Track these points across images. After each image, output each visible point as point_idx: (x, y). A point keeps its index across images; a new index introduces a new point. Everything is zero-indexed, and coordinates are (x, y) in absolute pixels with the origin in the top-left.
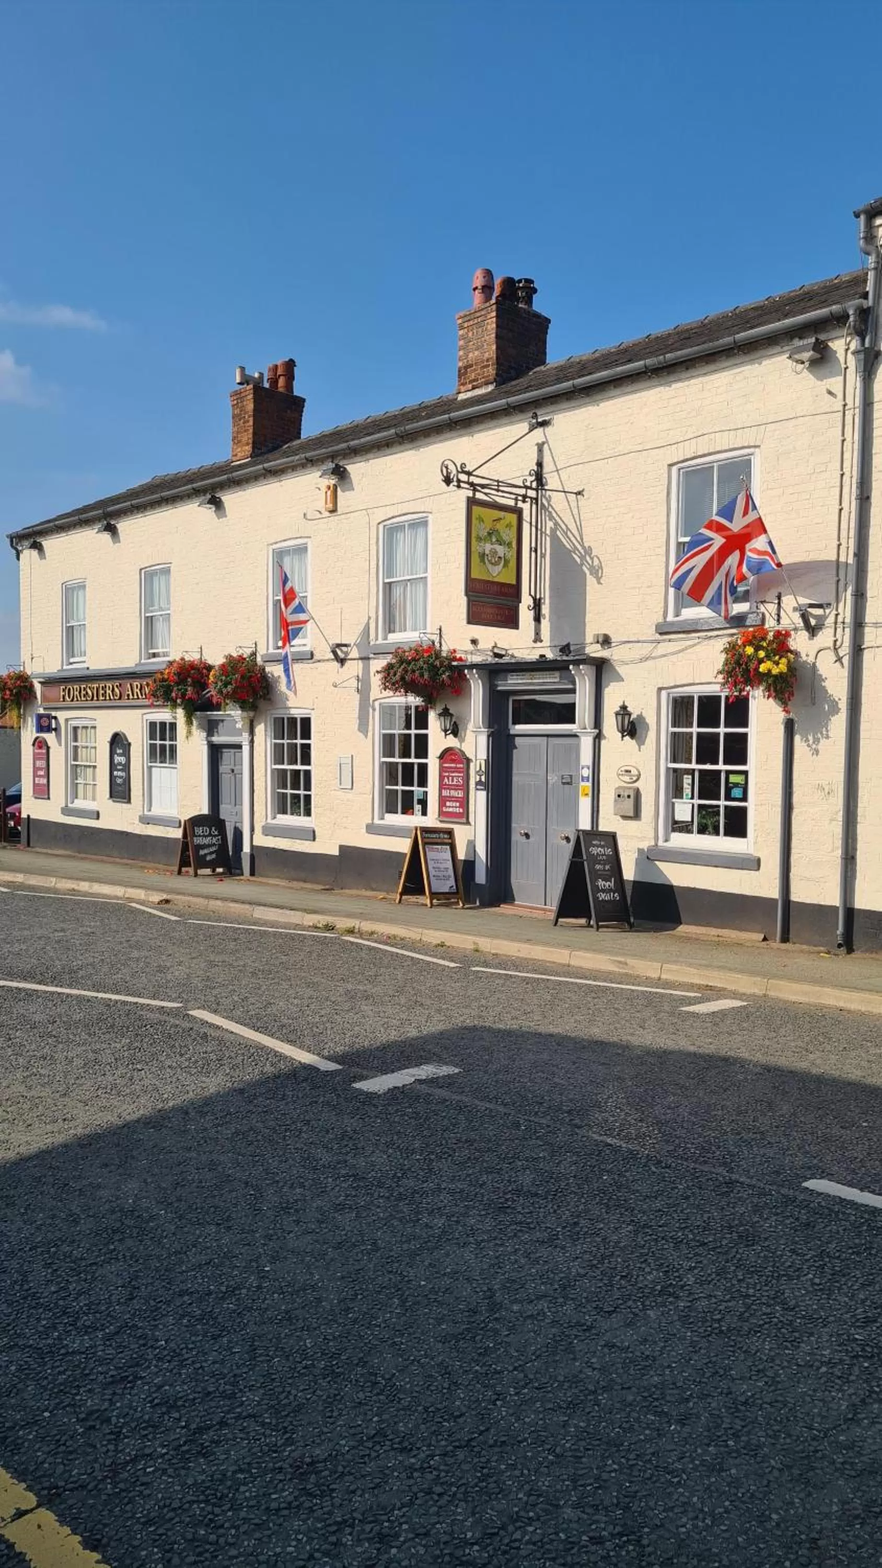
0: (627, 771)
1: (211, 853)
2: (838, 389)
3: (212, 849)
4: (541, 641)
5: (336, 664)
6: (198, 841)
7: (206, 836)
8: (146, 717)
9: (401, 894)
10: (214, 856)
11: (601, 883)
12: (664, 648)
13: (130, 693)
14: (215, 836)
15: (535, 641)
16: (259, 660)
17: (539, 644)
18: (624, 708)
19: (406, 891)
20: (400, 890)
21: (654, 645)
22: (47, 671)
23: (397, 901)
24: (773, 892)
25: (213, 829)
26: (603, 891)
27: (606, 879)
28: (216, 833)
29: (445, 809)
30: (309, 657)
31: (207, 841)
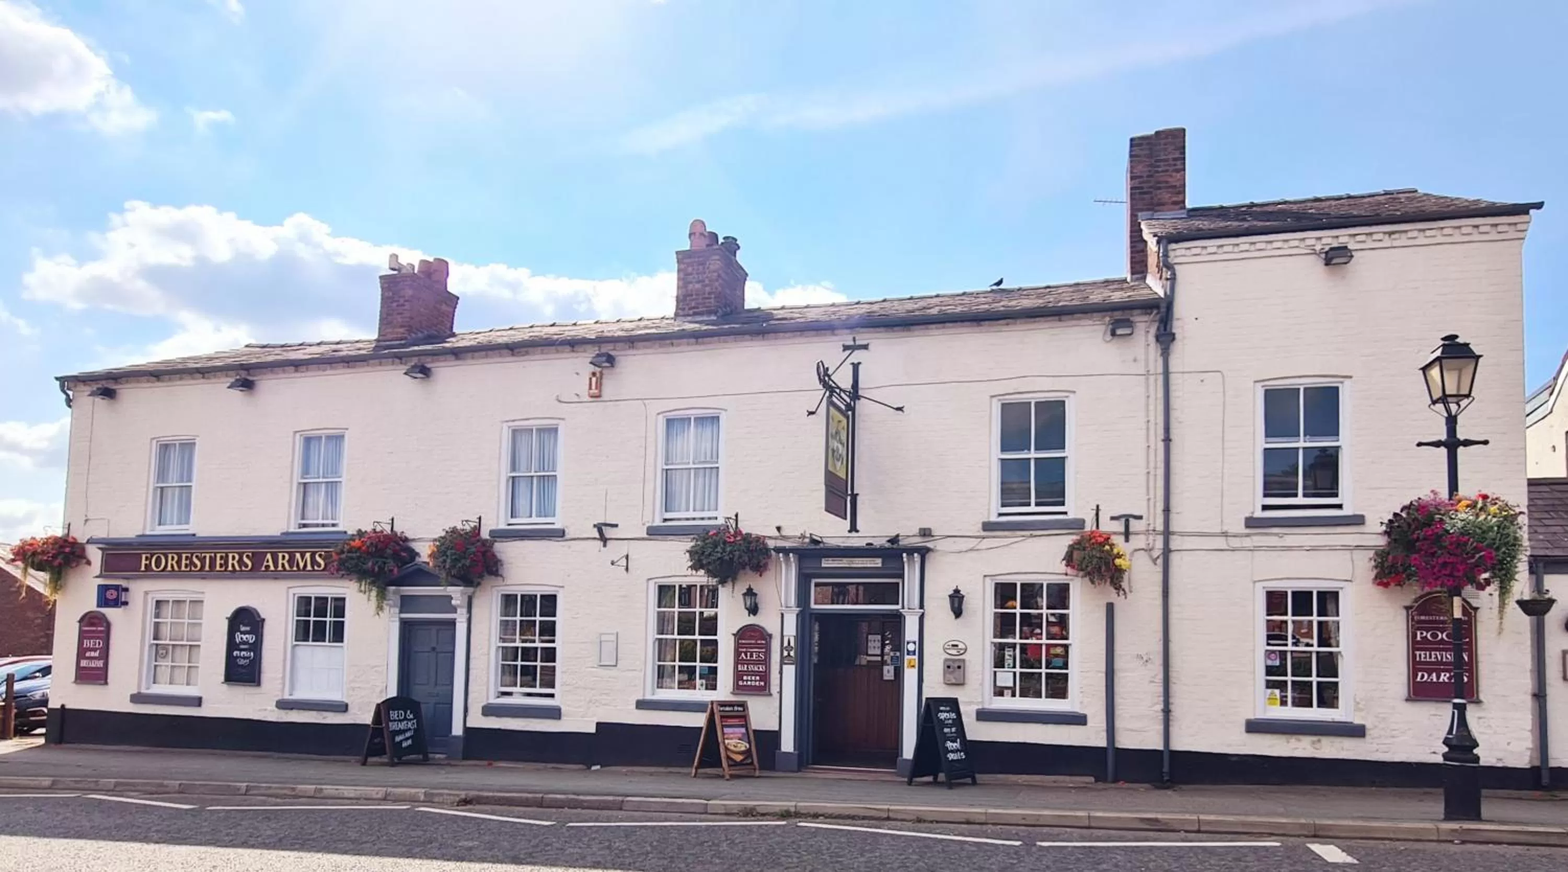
0: (953, 646)
1: (407, 739)
2: (1141, 357)
3: (408, 734)
4: (857, 531)
5: (600, 543)
6: (393, 726)
7: (400, 721)
8: (292, 591)
9: (697, 768)
10: (410, 742)
11: (949, 745)
12: (986, 543)
13: (271, 563)
14: (411, 720)
15: (850, 531)
16: (485, 534)
17: (854, 534)
18: (957, 591)
19: (702, 764)
20: (696, 764)
21: (979, 540)
22: (112, 536)
23: (693, 775)
24: (1102, 742)
25: (409, 712)
26: (952, 751)
27: (954, 741)
28: (411, 716)
29: (741, 683)
30: (561, 535)
31: (402, 726)
